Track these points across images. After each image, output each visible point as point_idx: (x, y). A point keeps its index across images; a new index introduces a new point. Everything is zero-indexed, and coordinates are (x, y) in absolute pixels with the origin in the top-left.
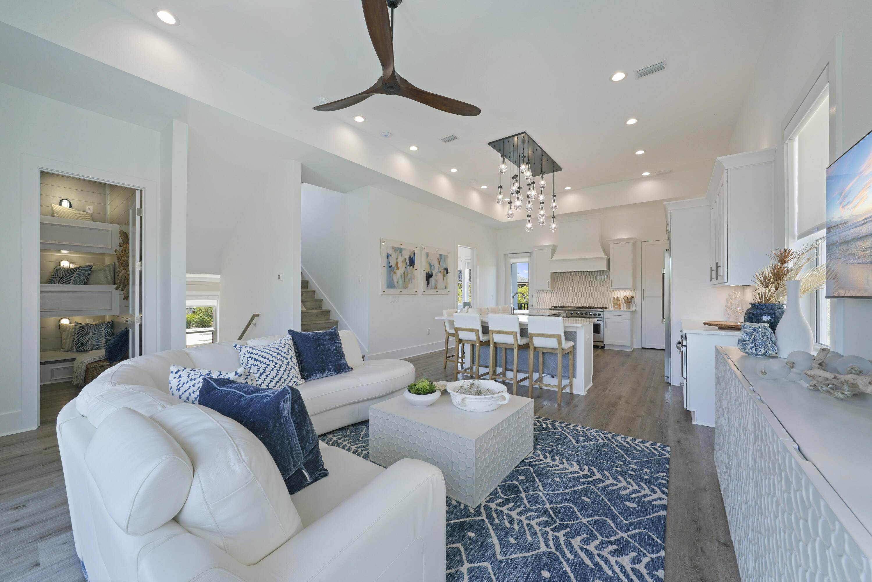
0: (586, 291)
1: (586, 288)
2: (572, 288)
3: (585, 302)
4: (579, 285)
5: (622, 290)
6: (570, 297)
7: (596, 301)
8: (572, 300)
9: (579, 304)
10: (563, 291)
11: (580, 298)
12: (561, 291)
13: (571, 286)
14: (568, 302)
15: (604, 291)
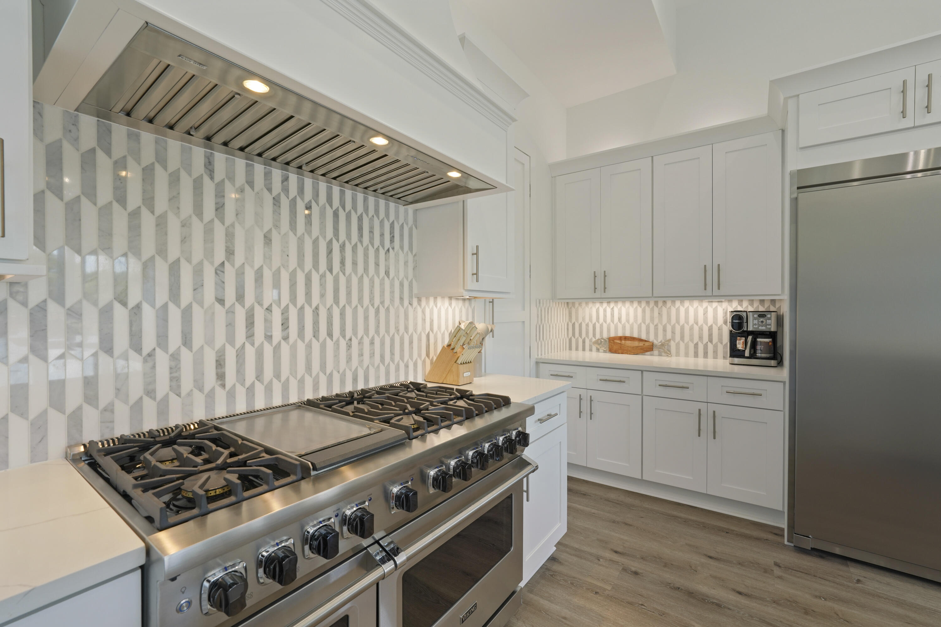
0: (316, 300)
1: (315, 278)
2: (220, 270)
3: (309, 368)
4: (268, 258)
6: (198, 340)
7: (361, 355)
8: (220, 363)
9: (269, 389)
10: (135, 296)
11: (277, 349)
13: (209, 253)
14: (187, 383)
15: (392, 300)
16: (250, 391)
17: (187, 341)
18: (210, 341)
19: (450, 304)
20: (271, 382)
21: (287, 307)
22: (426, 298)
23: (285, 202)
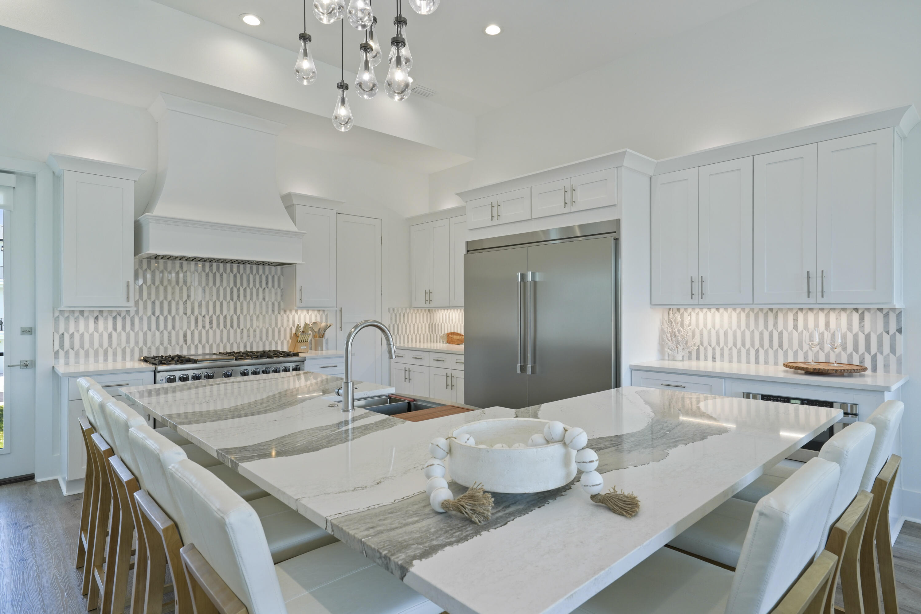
0: (225, 312)
1: (225, 304)
2: (185, 303)
3: (222, 340)
4: (204, 297)
5: (302, 310)
6: (177, 327)
7: (248, 336)
8: (185, 336)
9: (204, 347)
10: (158, 313)
11: (207, 332)
12: (149, 313)
13: (181, 297)
14: (173, 342)
15: (267, 312)
16: (196, 347)
17: (174, 328)
18: (181, 328)
19: (308, 313)
20: (205, 344)
21: (212, 315)
22: (290, 310)
23: (211, 275)
